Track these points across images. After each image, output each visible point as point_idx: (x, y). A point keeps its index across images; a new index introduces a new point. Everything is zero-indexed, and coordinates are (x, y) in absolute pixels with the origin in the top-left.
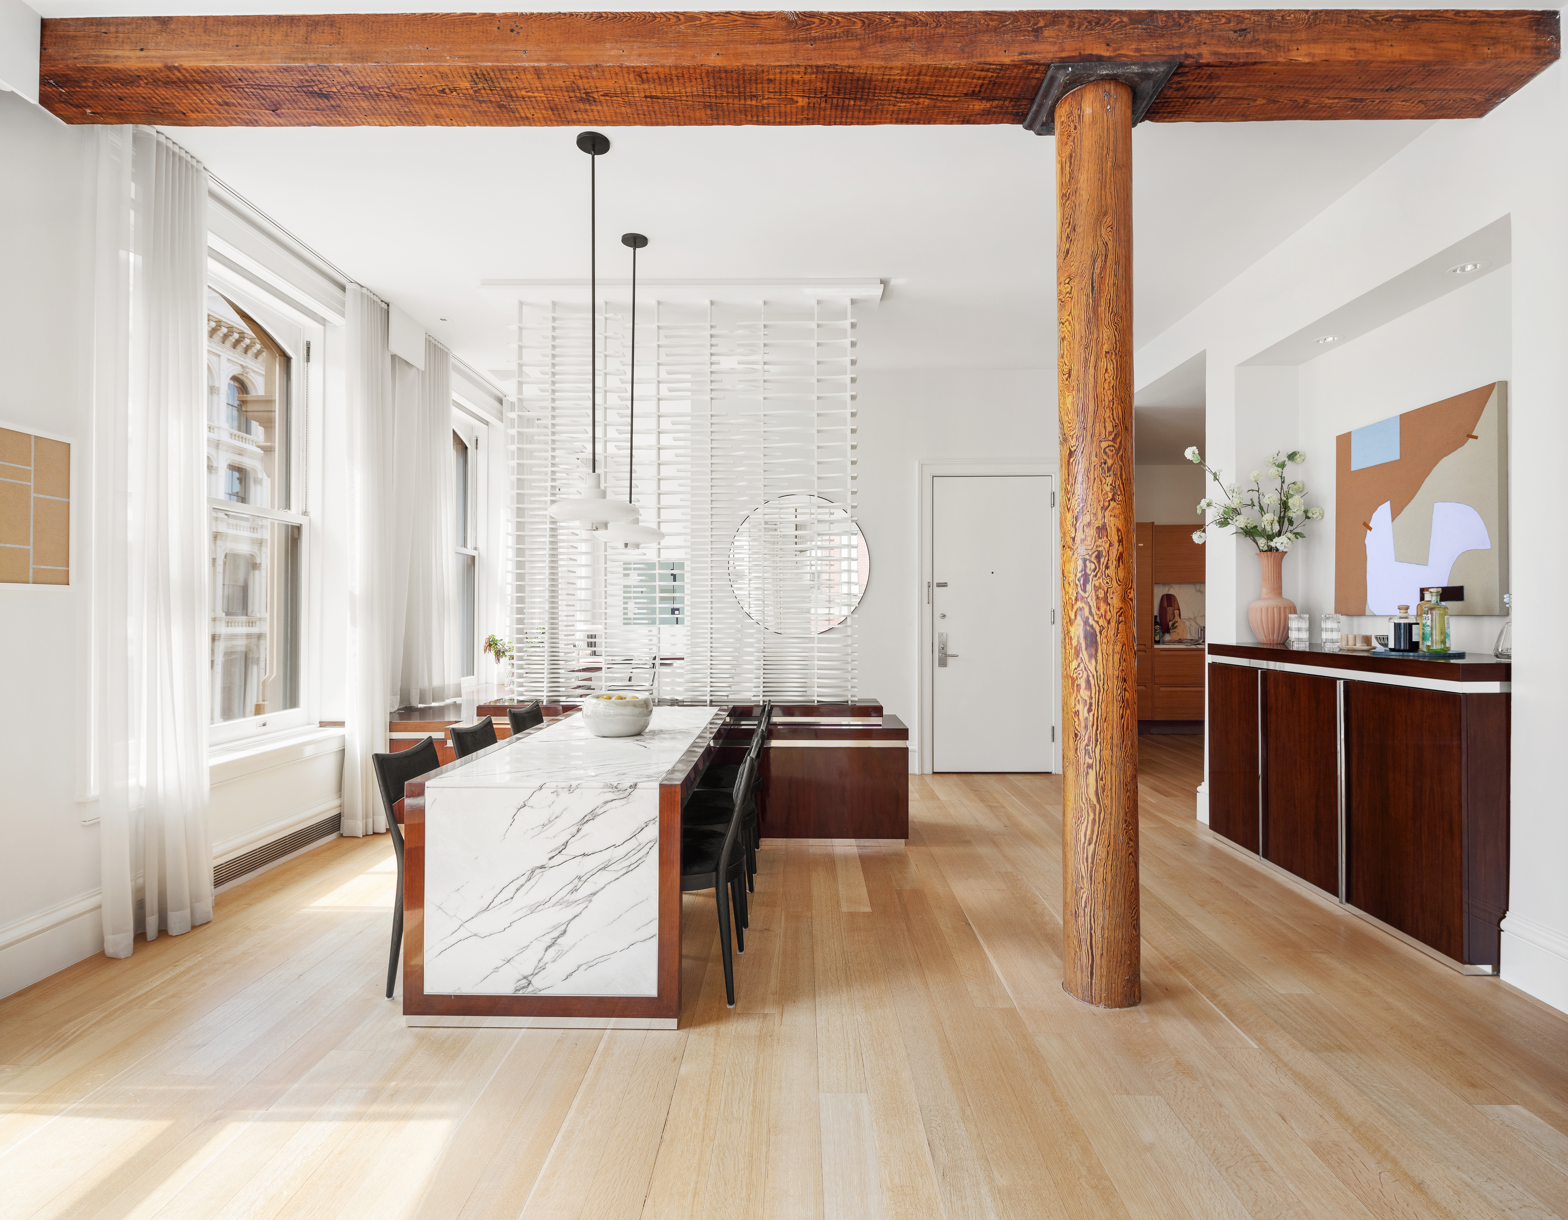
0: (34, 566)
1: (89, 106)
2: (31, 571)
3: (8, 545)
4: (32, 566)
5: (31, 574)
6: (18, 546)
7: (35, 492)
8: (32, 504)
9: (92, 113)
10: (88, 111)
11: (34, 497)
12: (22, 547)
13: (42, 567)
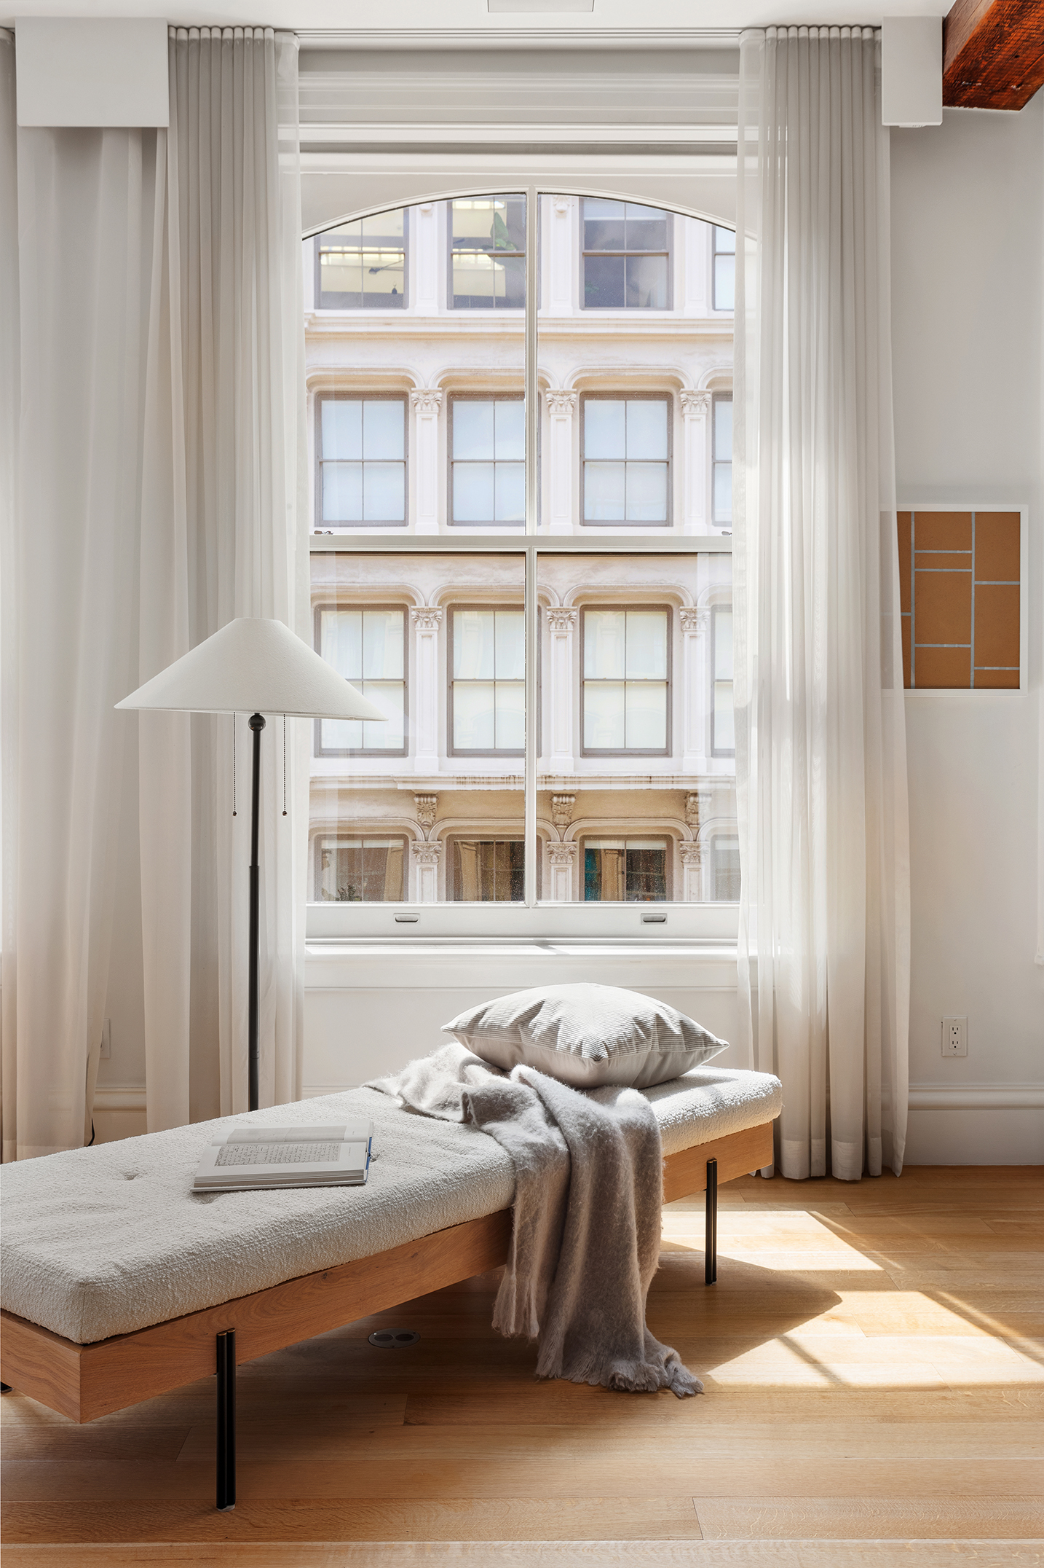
0: (976, 668)
1: (1009, 83)
2: (972, 673)
3: (945, 646)
4: (973, 668)
5: (972, 678)
6: (957, 646)
7: (976, 580)
8: (973, 594)
9: (1018, 86)
10: (1015, 87)
11: (975, 585)
12: (961, 646)
13: (986, 668)
